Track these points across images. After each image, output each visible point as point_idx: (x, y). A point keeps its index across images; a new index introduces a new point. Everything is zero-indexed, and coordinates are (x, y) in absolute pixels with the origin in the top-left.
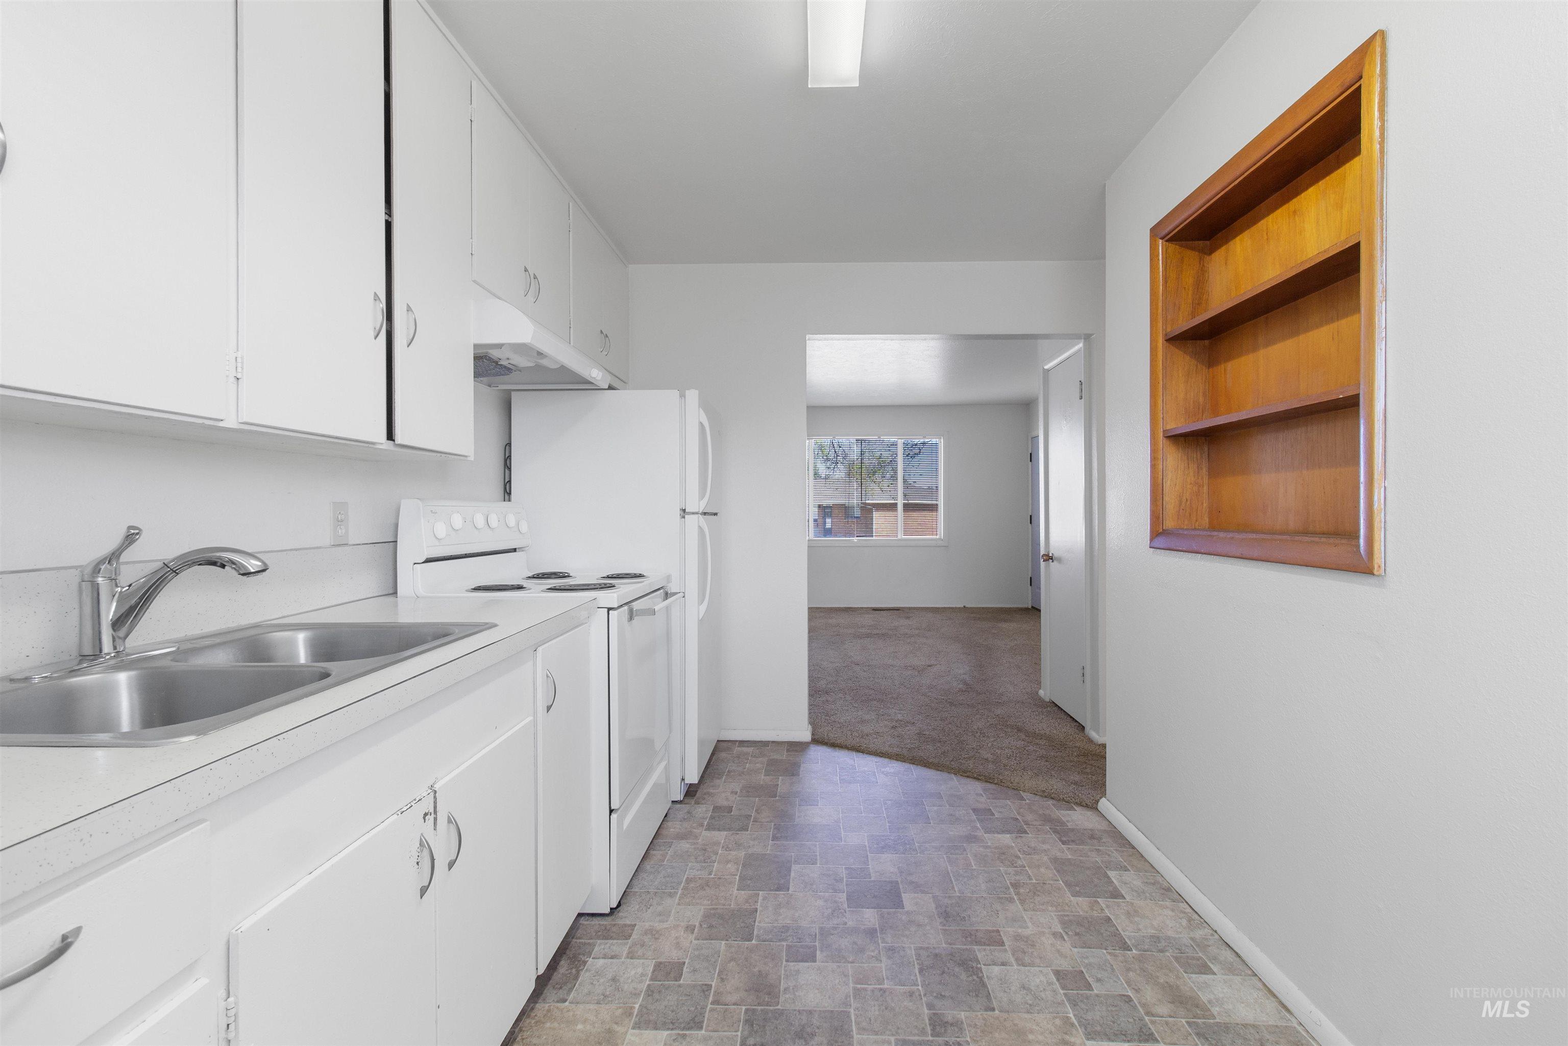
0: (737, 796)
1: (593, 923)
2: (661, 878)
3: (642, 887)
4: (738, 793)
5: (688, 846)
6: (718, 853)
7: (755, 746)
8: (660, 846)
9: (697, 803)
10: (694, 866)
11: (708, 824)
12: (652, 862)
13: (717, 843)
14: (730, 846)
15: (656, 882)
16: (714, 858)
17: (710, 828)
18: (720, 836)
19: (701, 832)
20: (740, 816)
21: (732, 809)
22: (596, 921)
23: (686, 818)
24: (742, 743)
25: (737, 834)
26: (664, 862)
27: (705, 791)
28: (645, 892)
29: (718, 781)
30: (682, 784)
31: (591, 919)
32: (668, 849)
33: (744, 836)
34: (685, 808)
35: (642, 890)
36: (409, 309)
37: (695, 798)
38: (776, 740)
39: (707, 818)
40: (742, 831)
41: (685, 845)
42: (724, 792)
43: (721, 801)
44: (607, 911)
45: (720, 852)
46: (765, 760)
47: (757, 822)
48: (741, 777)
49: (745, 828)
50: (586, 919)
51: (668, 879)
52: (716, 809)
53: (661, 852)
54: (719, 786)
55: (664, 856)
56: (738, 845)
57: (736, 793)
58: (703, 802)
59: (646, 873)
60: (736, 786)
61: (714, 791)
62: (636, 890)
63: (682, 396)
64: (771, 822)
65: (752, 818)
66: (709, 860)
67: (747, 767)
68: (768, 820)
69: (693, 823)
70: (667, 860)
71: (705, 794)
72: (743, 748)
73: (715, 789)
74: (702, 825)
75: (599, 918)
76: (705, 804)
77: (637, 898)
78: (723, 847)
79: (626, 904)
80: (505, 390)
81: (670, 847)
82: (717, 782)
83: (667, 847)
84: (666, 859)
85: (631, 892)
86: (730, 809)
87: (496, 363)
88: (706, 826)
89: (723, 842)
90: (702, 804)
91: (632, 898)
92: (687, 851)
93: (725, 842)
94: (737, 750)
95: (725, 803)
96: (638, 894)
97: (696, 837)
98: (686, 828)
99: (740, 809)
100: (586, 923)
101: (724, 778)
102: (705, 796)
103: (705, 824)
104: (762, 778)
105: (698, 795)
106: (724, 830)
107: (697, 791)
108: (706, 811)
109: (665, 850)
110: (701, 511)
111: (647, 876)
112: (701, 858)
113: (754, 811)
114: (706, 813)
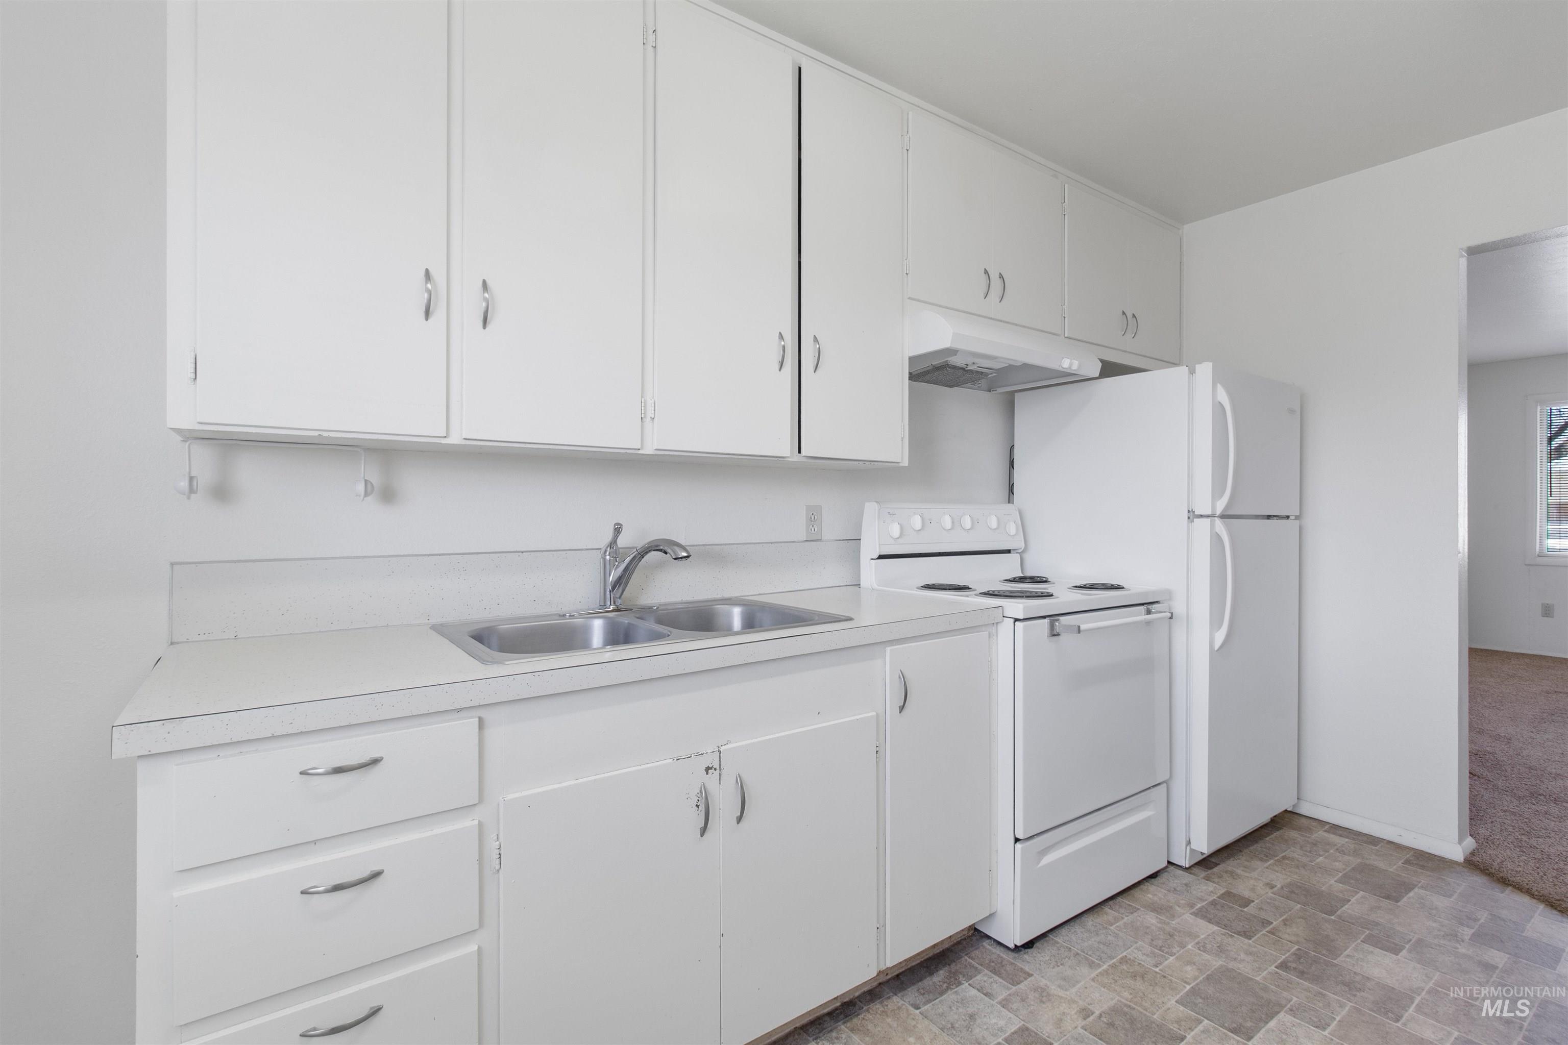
0: (1272, 891)
1: (994, 950)
2: (1095, 941)
3: (1068, 941)
4: (1276, 889)
5: (1154, 921)
6: (1185, 947)
7: (1354, 839)
8: (1120, 906)
9: (1207, 878)
10: (1143, 947)
11: (1200, 910)
12: (1099, 920)
13: (1192, 935)
14: (1209, 946)
15: (1086, 944)
16: (1174, 951)
17: (1202, 914)
18: (1205, 929)
19: (1184, 914)
20: (1255, 917)
21: (1249, 904)
22: (998, 951)
23: (1178, 889)
24: (1335, 829)
25: (1232, 936)
26: (1111, 926)
27: (1230, 868)
28: (1067, 947)
29: (1259, 863)
30: (1188, 848)
31: (995, 946)
32: (1127, 914)
33: (1239, 943)
34: (1187, 877)
35: (1064, 944)
36: (816, 340)
37: (1210, 872)
38: (1396, 841)
39: (1204, 901)
40: (1241, 935)
41: (1151, 919)
42: (1256, 879)
43: (1243, 889)
44: (1012, 946)
45: (1190, 947)
46: (1354, 861)
47: (1273, 934)
48: (1297, 870)
49: (1247, 935)
50: (990, 944)
51: (1102, 946)
52: (1228, 895)
53: (1116, 914)
54: (1254, 870)
55: (1117, 920)
56: (1221, 950)
57: (1272, 887)
58: (1216, 880)
59: (1084, 928)
60: (1280, 879)
61: (1242, 873)
62: (1059, 941)
63: (1192, 372)
64: (1297, 943)
65: (1271, 926)
66: (1167, 950)
67: (1318, 860)
68: (1293, 938)
69: (1182, 900)
70: (1118, 926)
71: (1226, 872)
72: (1332, 836)
73: (1245, 871)
74: (1191, 906)
75: (1002, 949)
76: (1217, 883)
77: (1053, 950)
78: (1198, 943)
79: (1039, 949)
80: (1007, 392)
81: (1132, 913)
82: (1257, 863)
83: (1128, 911)
84: (1117, 924)
85: (1053, 939)
86: (1247, 902)
87: (964, 369)
88: (1197, 909)
89: (1202, 937)
90: (1213, 882)
91: (1048, 946)
92: (1148, 927)
93: (1205, 938)
94: (1320, 834)
95: (1246, 894)
96: (1058, 945)
97: (1173, 917)
98: (1168, 901)
99: (1261, 909)
100: (988, 947)
101: (1269, 863)
102: (1225, 875)
103: (1197, 907)
104: (1331, 884)
105: (1215, 870)
106: (1218, 924)
107: (1219, 864)
108: (1212, 892)
109: (1122, 914)
110: (1218, 513)
111: (1082, 932)
112: (1160, 943)
113: (1281, 919)
114: (1210, 895)
